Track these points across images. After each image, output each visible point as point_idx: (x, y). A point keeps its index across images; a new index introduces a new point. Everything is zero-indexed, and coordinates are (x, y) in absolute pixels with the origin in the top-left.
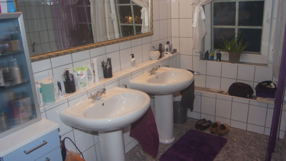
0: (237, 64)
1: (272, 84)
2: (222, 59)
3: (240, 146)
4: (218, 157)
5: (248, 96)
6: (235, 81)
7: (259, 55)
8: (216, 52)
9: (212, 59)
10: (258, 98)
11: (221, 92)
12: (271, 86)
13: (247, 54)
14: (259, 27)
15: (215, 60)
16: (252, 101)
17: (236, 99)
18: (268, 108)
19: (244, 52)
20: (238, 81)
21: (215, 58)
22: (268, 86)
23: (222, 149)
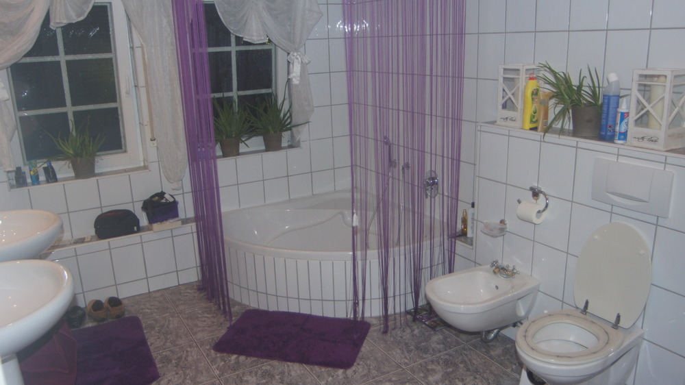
0: (93, 179)
1: (167, 196)
2: (59, 176)
3: (165, 315)
4: (152, 344)
5: (135, 228)
6: (98, 212)
7: (125, 155)
8: (41, 165)
9: (36, 181)
10: (155, 226)
11: (82, 241)
12: (166, 200)
13: (103, 157)
14: (112, 105)
15: (43, 181)
16: (146, 235)
17: (116, 241)
18: (172, 237)
19: (98, 154)
20: (105, 210)
21: (42, 178)
22: (164, 201)
23: (145, 331)
